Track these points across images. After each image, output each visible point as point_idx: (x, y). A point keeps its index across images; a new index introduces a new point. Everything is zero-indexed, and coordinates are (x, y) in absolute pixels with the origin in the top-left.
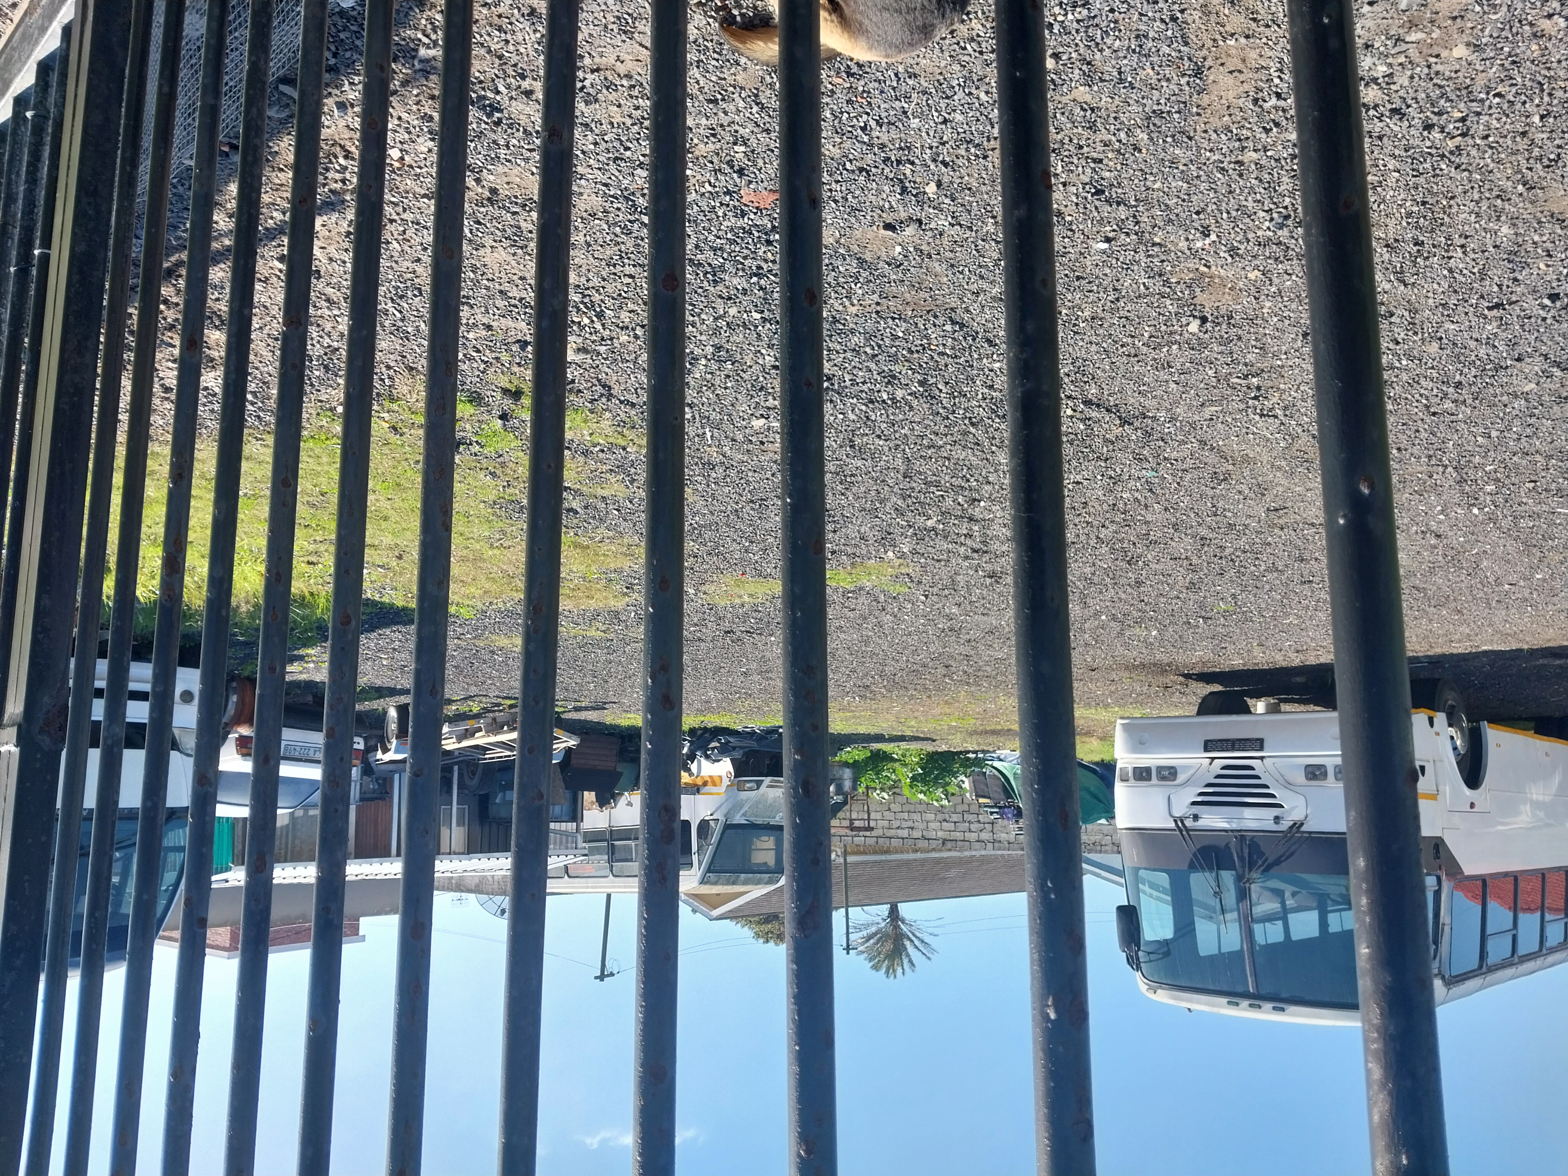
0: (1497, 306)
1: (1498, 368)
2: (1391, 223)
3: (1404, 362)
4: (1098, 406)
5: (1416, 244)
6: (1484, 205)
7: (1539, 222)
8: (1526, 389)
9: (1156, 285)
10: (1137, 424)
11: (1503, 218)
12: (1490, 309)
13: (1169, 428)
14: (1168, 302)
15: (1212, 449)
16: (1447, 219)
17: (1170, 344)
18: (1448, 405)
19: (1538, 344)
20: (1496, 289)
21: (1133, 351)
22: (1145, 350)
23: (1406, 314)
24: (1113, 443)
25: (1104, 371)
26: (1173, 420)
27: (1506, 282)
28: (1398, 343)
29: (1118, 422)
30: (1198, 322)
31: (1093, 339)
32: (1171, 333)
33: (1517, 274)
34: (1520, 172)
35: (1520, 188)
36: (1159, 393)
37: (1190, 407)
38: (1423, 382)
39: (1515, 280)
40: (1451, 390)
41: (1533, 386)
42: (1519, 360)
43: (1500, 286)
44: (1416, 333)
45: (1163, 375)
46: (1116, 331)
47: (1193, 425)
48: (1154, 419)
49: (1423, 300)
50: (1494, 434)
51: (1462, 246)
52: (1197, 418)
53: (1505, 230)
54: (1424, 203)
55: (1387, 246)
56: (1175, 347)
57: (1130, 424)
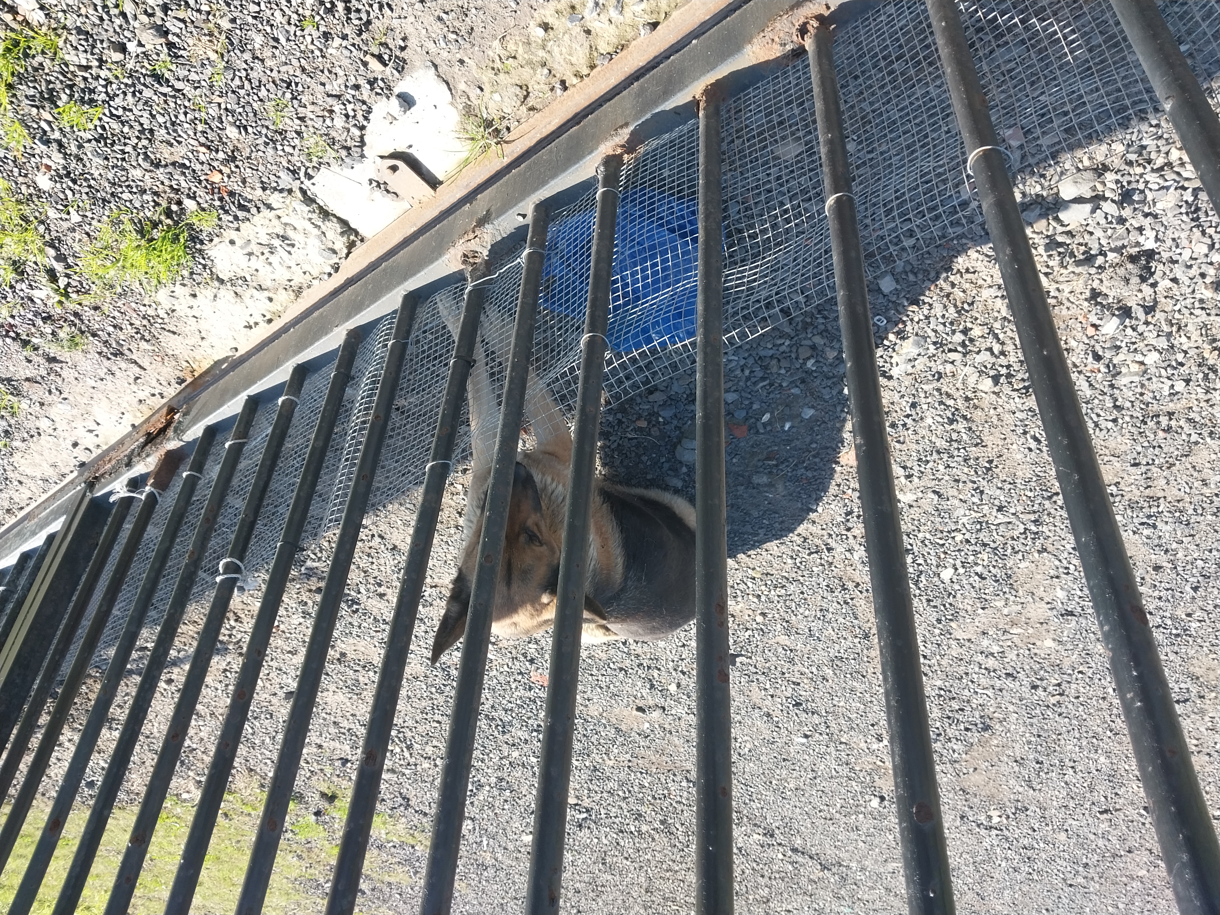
0: (1106, 811)
1: (1115, 856)
2: (1017, 746)
3: (1042, 845)
4: (803, 853)
5: (1037, 763)
7: (1127, 757)
8: (1140, 874)
9: (844, 771)
10: (834, 870)
11: (1100, 751)
12: (1101, 813)
13: (859, 876)
14: (854, 784)
15: (896, 895)
16: (1057, 748)
17: (857, 813)
18: (1080, 880)
19: (1142, 841)
20: (1103, 799)
21: (828, 817)
22: (838, 816)
23: (1038, 810)
24: (816, 883)
25: (806, 827)
26: (863, 869)
27: (1109, 795)
28: (1034, 831)
29: (819, 867)
30: (878, 800)
31: (798, 804)
32: (858, 806)
33: (1117, 790)
34: (1106, 722)
36: (851, 848)
37: (876, 861)
38: (1057, 860)
39: (1116, 794)
40: (1081, 869)
41: (1145, 872)
42: (1129, 852)
43: (1106, 797)
44: (1047, 825)
45: (853, 836)
46: (815, 801)
47: (879, 875)
48: (848, 867)
49: (1049, 802)
51: (1072, 767)
52: (882, 870)
53: (1102, 759)
54: (1039, 736)
55: (1016, 761)
56: (861, 816)
57: (829, 870)
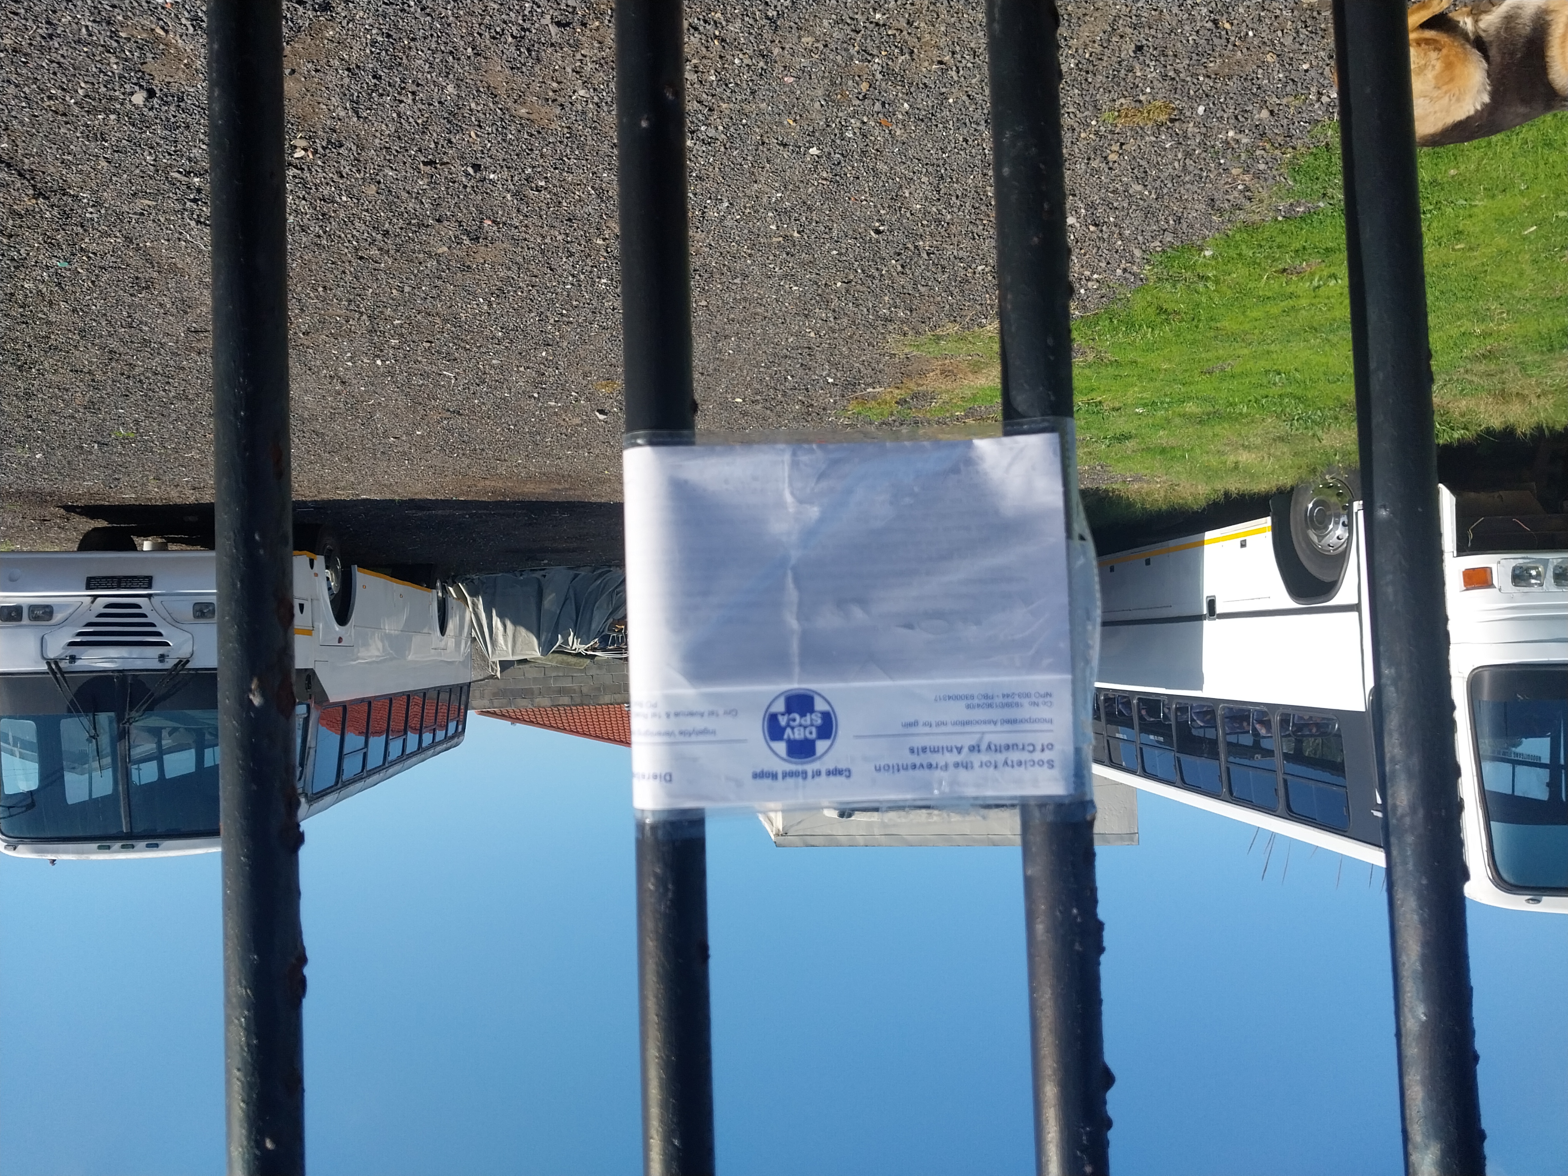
0: (431, 163)
1: (421, 225)
2: (357, 46)
3: (344, 198)
4: (9, 165)
5: (374, 77)
6: (439, 57)
7: (478, 91)
8: (440, 251)
9: (102, 35)
10: (54, 200)
11: (451, 76)
12: (425, 164)
13: (91, 213)
14: (113, 60)
15: (138, 249)
16: (405, 61)
17: (107, 111)
18: (374, 252)
19: (456, 210)
20: (433, 146)
21: (61, 108)
22: (76, 110)
23: (354, 148)
24: (21, 216)
25: (22, 123)
26: (98, 204)
27: (441, 142)
28: (342, 177)
29: (31, 192)
30: (144, 94)
31: (13, 77)
32: (111, 99)
33: (452, 136)
34: (472, 34)
35: (470, 50)
36: (86, 168)
37: (120, 194)
38: (357, 221)
39: (450, 141)
40: (379, 237)
41: (446, 249)
42: (439, 221)
43: (436, 143)
44: (359, 171)
45: (93, 147)
46: (44, 77)
47: (120, 216)
48: (75, 197)
49: (370, 138)
50: (407, 289)
51: (413, 93)
52: (125, 208)
53: (450, 88)
54: (389, 36)
55: (349, 70)
56: (113, 117)
57: (45, 198)
